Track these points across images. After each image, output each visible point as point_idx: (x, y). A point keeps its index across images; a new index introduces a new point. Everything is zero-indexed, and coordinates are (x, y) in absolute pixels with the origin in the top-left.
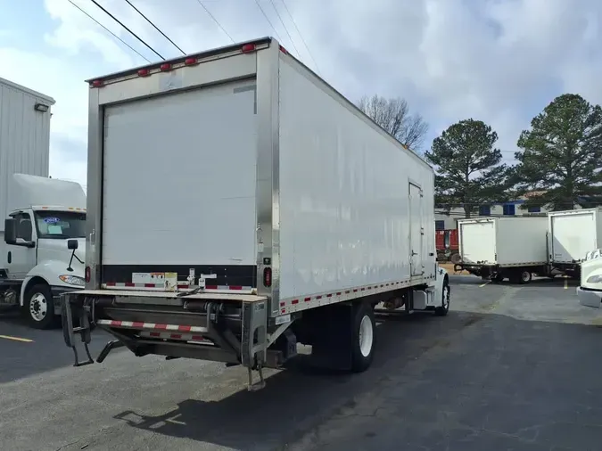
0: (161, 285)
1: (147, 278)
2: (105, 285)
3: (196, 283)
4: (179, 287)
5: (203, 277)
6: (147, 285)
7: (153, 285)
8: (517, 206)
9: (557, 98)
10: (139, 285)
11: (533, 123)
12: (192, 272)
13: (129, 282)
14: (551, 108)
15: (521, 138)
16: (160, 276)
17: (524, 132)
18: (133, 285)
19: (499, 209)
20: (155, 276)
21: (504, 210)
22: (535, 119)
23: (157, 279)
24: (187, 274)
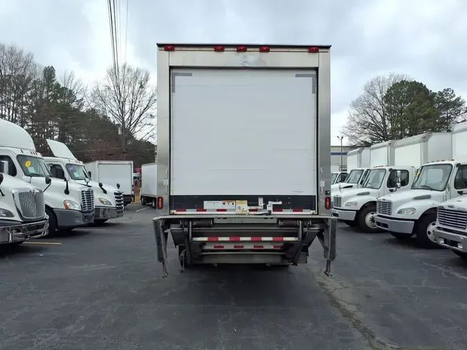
0: (231, 210)
1: (219, 204)
2: (175, 212)
3: (265, 207)
4: (250, 210)
5: (271, 203)
6: (218, 210)
7: (225, 210)
10: (212, 210)
12: (261, 201)
13: (201, 208)
16: (231, 203)
18: (205, 210)
20: (226, 203)
23: (228, 205)
24: (258, 202)
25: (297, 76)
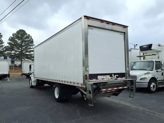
0: (106, 79)
1: (102, 77)
3: (114, 77)
4: (111, 79)
5: (116, 76)
6: (102, 79)
7: (104, 79)
8: (8, 57)
9: (19, 30)
10: (100, 79)
11: (13, 35)
12: (113, 75)
13: (97, 79)
14: (18, 32)
15: (9, 38)
16: (105, 76)
17: (11, 37)
18: (98, 79)
19: (3, 58)
20: (104, 76)
21: (4, 58)
22: (13, 34)
23: (105, 77)
24: (112, 75)
25: (120, 34)
